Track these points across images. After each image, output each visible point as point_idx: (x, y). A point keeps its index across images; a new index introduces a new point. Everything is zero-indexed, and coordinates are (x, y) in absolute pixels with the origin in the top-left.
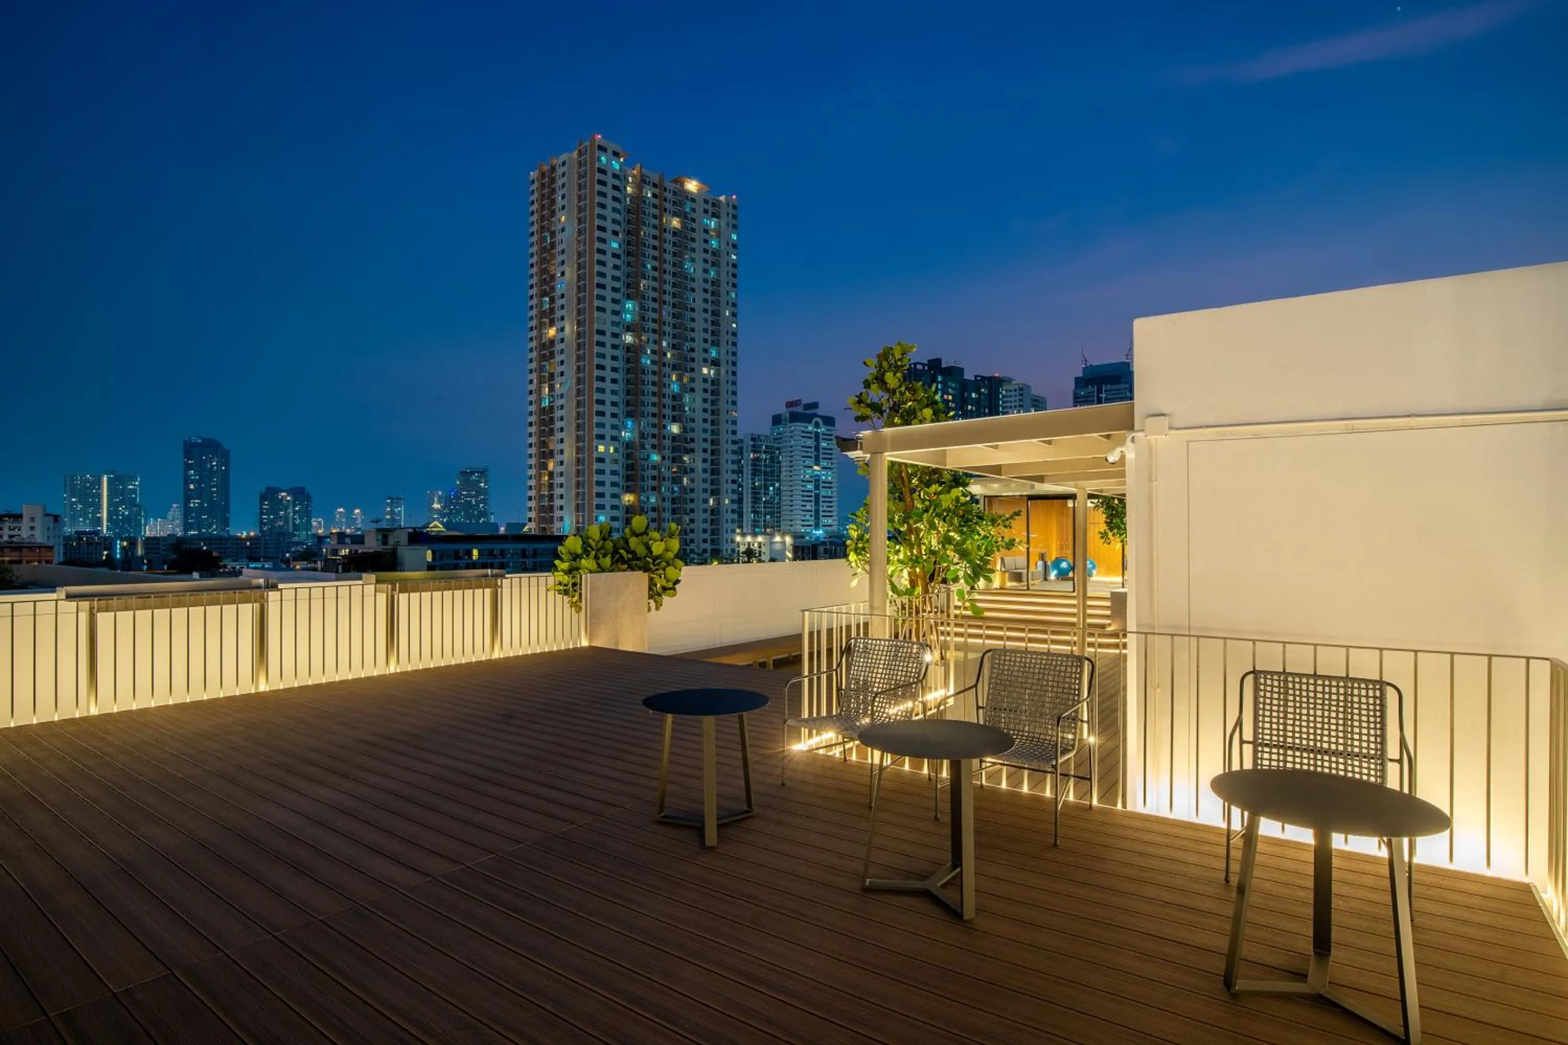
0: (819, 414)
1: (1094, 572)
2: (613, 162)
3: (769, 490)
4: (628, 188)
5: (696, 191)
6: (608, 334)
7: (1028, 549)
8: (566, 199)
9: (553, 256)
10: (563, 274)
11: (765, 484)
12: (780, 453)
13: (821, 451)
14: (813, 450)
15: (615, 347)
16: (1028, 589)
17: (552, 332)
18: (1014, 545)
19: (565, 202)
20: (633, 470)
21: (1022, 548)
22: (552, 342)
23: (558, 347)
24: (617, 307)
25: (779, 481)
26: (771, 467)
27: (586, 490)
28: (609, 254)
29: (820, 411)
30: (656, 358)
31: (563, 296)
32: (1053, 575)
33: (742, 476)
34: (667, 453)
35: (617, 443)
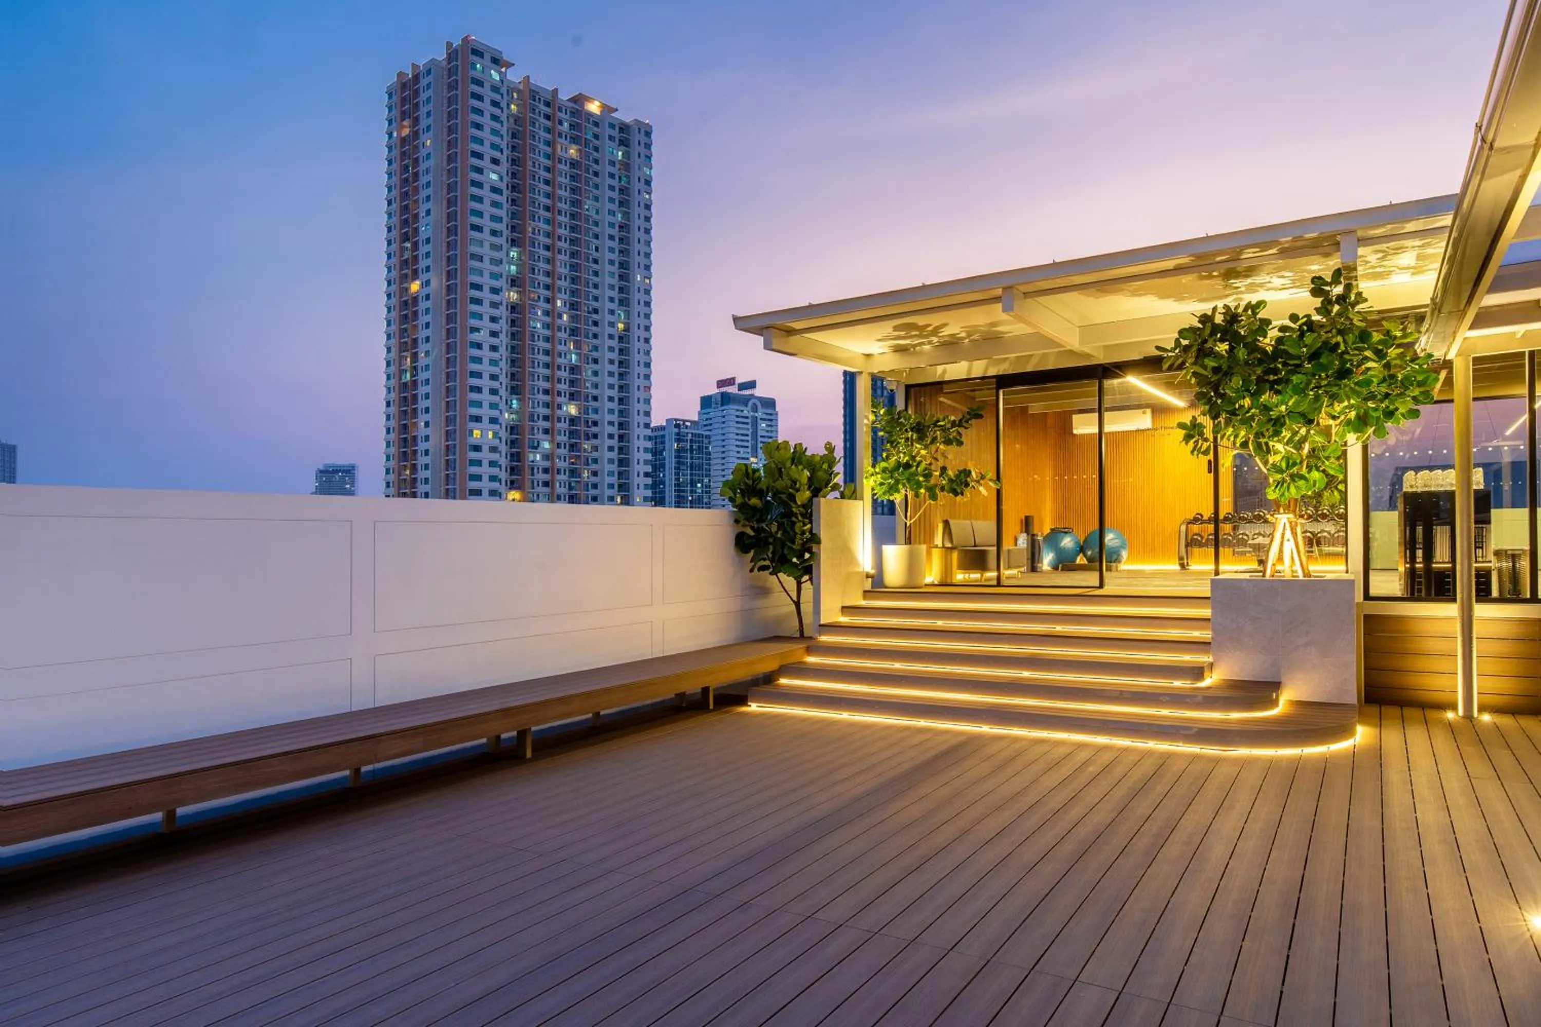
0: (757, 395)
1: (1124, 554)
2: (492, 72)
3: (696, 486)
4: (513, 107)
5: (599, 113)
6: (486, 289)
7: (999, 492)
8: (432, 118)
9: (416, 190)
10: (428, 212)
11: (691, 480)
12: (710, 443)
13: (760, 439)
14: (749, 438)
15: (494, 305)
16: (999, 584)
17: (415, 287)
18: (967, 485)
19: (430, 121)
20: (519, 461)
21: (985, 491)
22: (415, 299)
23: (423, 305)
24: (497, 255)
25: (708, 476)
26: (699, 458)
27: (457, 487)
28: (487, 187)
29: (758, 392)
30: (548, 320)
31: (428, 241)
32: (1047, 559)
33: (664, 470)
34: (562, 439)
35: (497, 427)
